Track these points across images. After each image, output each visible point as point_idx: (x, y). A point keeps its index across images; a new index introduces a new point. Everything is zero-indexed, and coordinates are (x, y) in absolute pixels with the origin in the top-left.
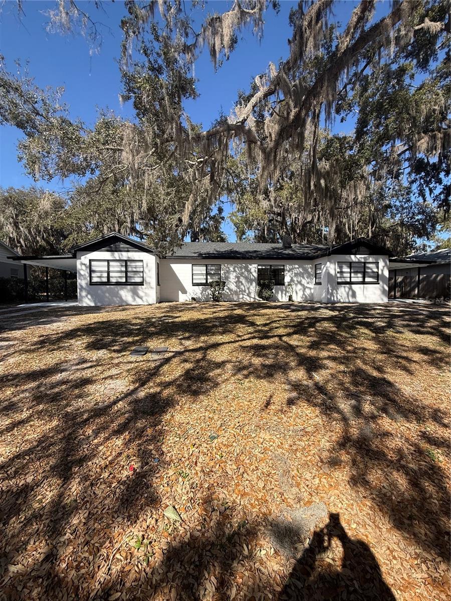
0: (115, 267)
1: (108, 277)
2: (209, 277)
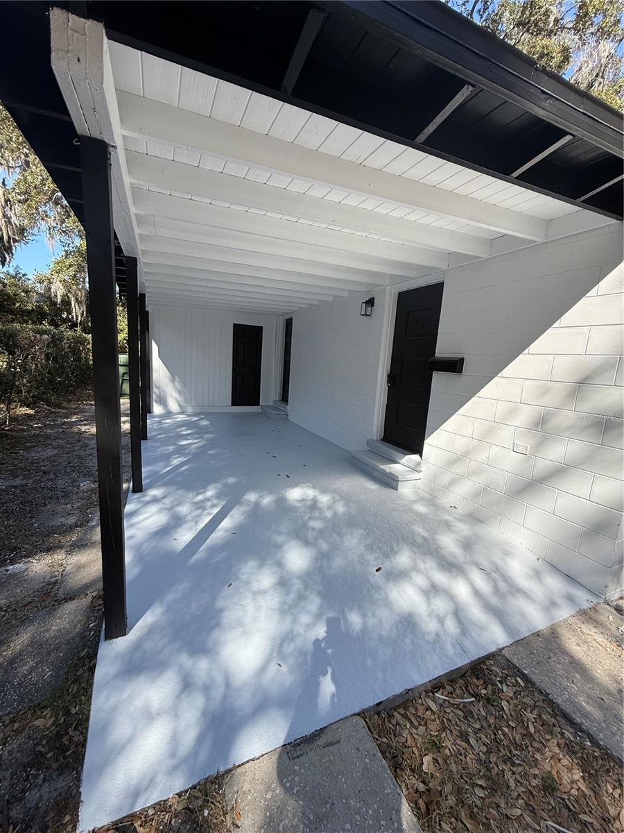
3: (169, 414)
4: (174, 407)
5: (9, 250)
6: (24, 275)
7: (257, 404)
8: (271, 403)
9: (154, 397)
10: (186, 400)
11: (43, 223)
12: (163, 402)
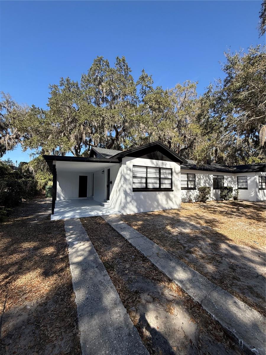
0: (152, 174)
1: (146, 183)
2: (189, 182)
3: (61, 200)
4: (62, 198)
5: (4, 152)
6: (11, 161)
7: (86, 197)
8: (90, 196)
9: (57, 196)
10: (65, 196)
11: (19, 143)
12: (59, 197)
